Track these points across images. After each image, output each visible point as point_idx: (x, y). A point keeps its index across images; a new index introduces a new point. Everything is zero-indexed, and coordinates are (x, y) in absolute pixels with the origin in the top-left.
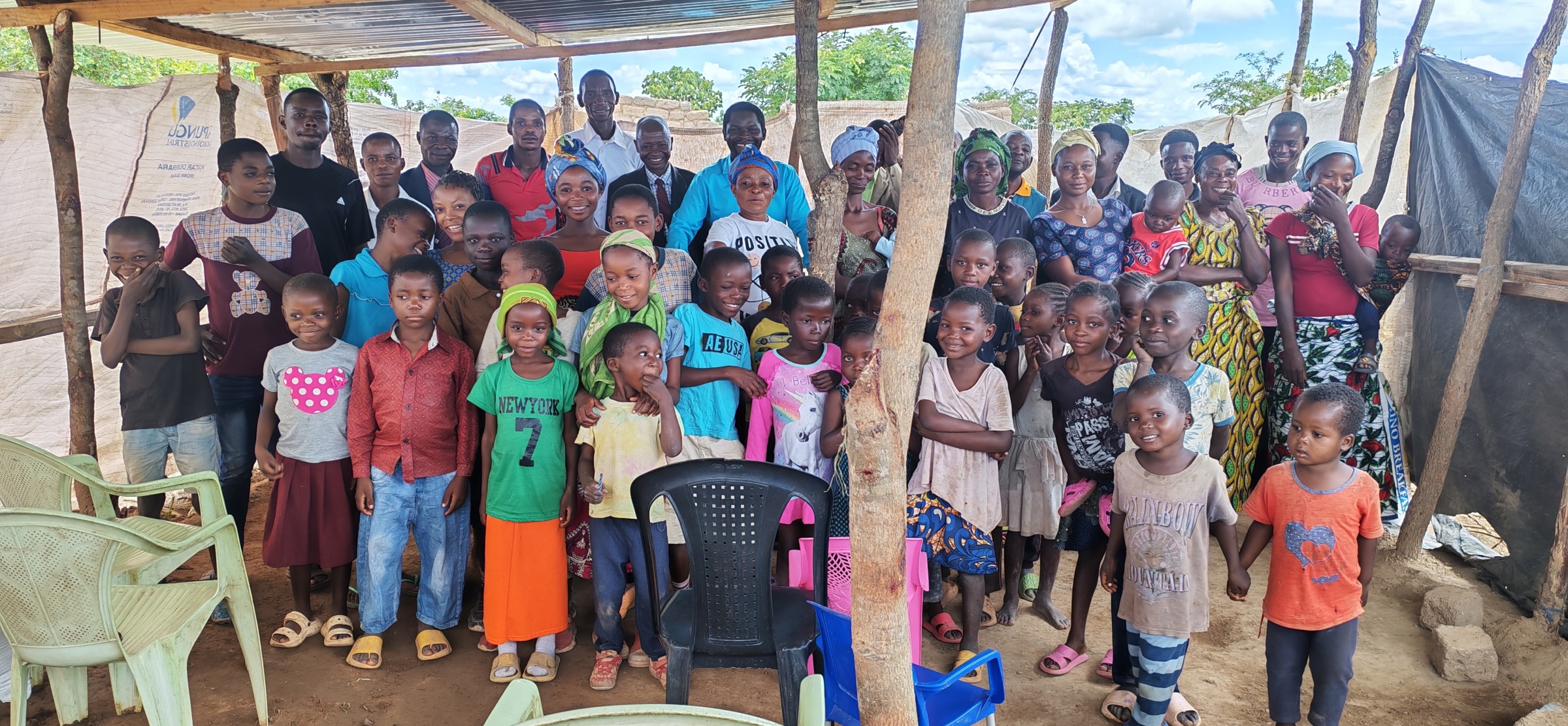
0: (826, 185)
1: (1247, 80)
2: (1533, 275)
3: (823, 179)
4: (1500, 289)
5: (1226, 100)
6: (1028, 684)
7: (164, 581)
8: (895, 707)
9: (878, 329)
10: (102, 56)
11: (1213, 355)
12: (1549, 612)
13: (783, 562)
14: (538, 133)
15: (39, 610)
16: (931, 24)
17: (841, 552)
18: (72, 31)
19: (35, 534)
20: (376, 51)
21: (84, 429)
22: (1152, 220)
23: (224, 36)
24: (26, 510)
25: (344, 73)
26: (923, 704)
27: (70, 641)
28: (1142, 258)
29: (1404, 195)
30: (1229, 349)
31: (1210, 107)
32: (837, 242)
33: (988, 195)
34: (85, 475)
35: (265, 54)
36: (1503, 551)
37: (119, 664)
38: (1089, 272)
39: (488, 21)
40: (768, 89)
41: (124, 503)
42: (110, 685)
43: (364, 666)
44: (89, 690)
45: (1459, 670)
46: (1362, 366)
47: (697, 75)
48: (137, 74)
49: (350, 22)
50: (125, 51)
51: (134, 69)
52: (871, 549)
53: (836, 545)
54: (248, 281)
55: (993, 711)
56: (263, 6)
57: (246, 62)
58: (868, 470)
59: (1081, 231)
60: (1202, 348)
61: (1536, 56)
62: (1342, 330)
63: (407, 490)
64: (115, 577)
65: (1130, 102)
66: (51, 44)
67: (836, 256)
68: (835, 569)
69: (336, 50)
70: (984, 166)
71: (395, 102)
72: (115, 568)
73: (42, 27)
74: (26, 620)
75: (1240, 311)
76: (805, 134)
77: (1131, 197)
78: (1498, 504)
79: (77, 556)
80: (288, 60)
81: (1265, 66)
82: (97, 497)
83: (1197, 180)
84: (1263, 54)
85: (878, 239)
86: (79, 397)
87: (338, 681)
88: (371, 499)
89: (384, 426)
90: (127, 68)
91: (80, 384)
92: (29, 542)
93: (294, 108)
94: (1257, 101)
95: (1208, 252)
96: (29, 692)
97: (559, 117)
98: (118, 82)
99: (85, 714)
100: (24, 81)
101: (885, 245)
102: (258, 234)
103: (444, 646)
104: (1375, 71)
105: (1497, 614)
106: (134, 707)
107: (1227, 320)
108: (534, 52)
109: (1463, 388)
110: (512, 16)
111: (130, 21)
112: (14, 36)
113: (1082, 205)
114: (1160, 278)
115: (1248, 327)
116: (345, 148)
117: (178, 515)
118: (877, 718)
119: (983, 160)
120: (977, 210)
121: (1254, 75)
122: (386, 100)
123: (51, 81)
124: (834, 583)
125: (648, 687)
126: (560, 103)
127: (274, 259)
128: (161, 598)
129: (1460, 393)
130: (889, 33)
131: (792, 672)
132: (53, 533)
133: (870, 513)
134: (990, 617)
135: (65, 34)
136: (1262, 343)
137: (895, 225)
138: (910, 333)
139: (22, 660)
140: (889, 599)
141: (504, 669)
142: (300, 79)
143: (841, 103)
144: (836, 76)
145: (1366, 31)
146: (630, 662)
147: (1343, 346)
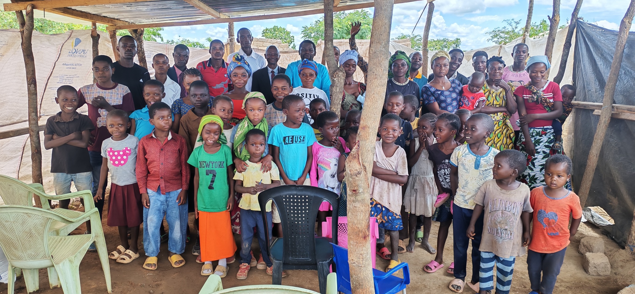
0: (337, 74)
1: (507, 30)
2: (624, 110)
3: (335, 71)
4: (611, 115)
5: (498, 39)
6: (419, 276)
7: (69, 235)
8: (365, 286)
9: (358, 132)
10: (45, 22)
11: (494, 142)
12: (631, 247)
13: (320, 227)
14: (221, 53)
15: (19, 246)
16: (380, 9)
17: (343, 223)
18: (33, 13)
19: (18, 216)
20: (155, 20)
21: (37, 173)
22: (471, 88)
23: (94, 14)
24: (15, 206)
25: (142, 29)
26: (377, 285)
27: (32, 259)
28: (467, 103)
29: (571, 77)
30: (501, 140)
31: (492, 41)
32: (341, 97)
33: (402, 77)
34: (38, 191)
35: (110, 22)
36: (612, 222)
37: (52, 268)
38: (445, 108)
39: (200, 8)
40: (313, 35)
41: (53, 203)
42: (48, 276)
43: (150, 268)
44: (39, 279)
45: (595, 270)
46: (556, 147)
47: (284, 29)
48: (59, 30)
49: (144, 8)
50: (54, 21)
51: (58, 27)
52: (356, 222)
53: (341, 220)
54: (104, 113)
55: (405, 287)
56: (110, 2)
57: (102, 25)
58: (354, 189)
59: (442, 92)
60: (490, 140)
61: (625, 21)
62: (547, 132)
63: (162, 197)
64: (50, 233)
65: (459, 39)
66: (25, 18)
67: (341, 102)
68: (341, 229)
69: (139, 20)
70: (400, 65)
71: (162, 40)
72: (50, 229)
73: (21, 12)
74: (14, 250)
75: (506, 125)
76: (328, 53)
77: (461, 78)
78: (610, 203)
79: (35, 224)
80: (119, 24)
81: (514, 25)
82: (43, 200)
83: (487, 71)
84: (513, 20)
85: (358, 95)
86: (36, 160)
87: (140, 275)
88: (148, 202)
89: (152, 172)
90: (55, 27)
91: (36, 154)
92: (16, 219)
93: (123, 43)
94: (511, 38)
95: (493, 101)
96: (15, 279)
97: (228, 46)
98: (51, 33)
99: (38, 288)
100: (14, 33)
101: (361, 98)
102: (109, 94)
103: (183, 261)
104: (559, 27)
105: (610, 248)
106: (57, 285)
107: (500, 128)
108: (219, 21)
109: (596, 156)
110: (210, 6)
111: (56, 9)
112: (9, 14)
113: (443, 81)
114: (474, 112)
115: (509, 131)
116: (143, 59)
117: (75, 207)
118: (358, 290)
119: (400, 63)
120: (397, 83)
121: (510, 29)
122: (159, 40)
123: (24, 33)
124: (340, 235)
125: (265, 277)
126: (229, 41)
127: (115, 104)
128: (68, 241)
129: (595, 158)
130: (362, 12)
131: (323, 271)
132: (25, 215)
133: (355, 207)
134: (404, 249)
135: (30, 14)
136: (514, 137)
137: (365, 90)
138: (372, 134)
139: (12, 266)
140: (363, 242)
141: (207, 270)
142: (124, 31)
143: (342, 40)
144: (340, 29)
145: (556, 11)
146: (257, 267)
147: (548, 139)
